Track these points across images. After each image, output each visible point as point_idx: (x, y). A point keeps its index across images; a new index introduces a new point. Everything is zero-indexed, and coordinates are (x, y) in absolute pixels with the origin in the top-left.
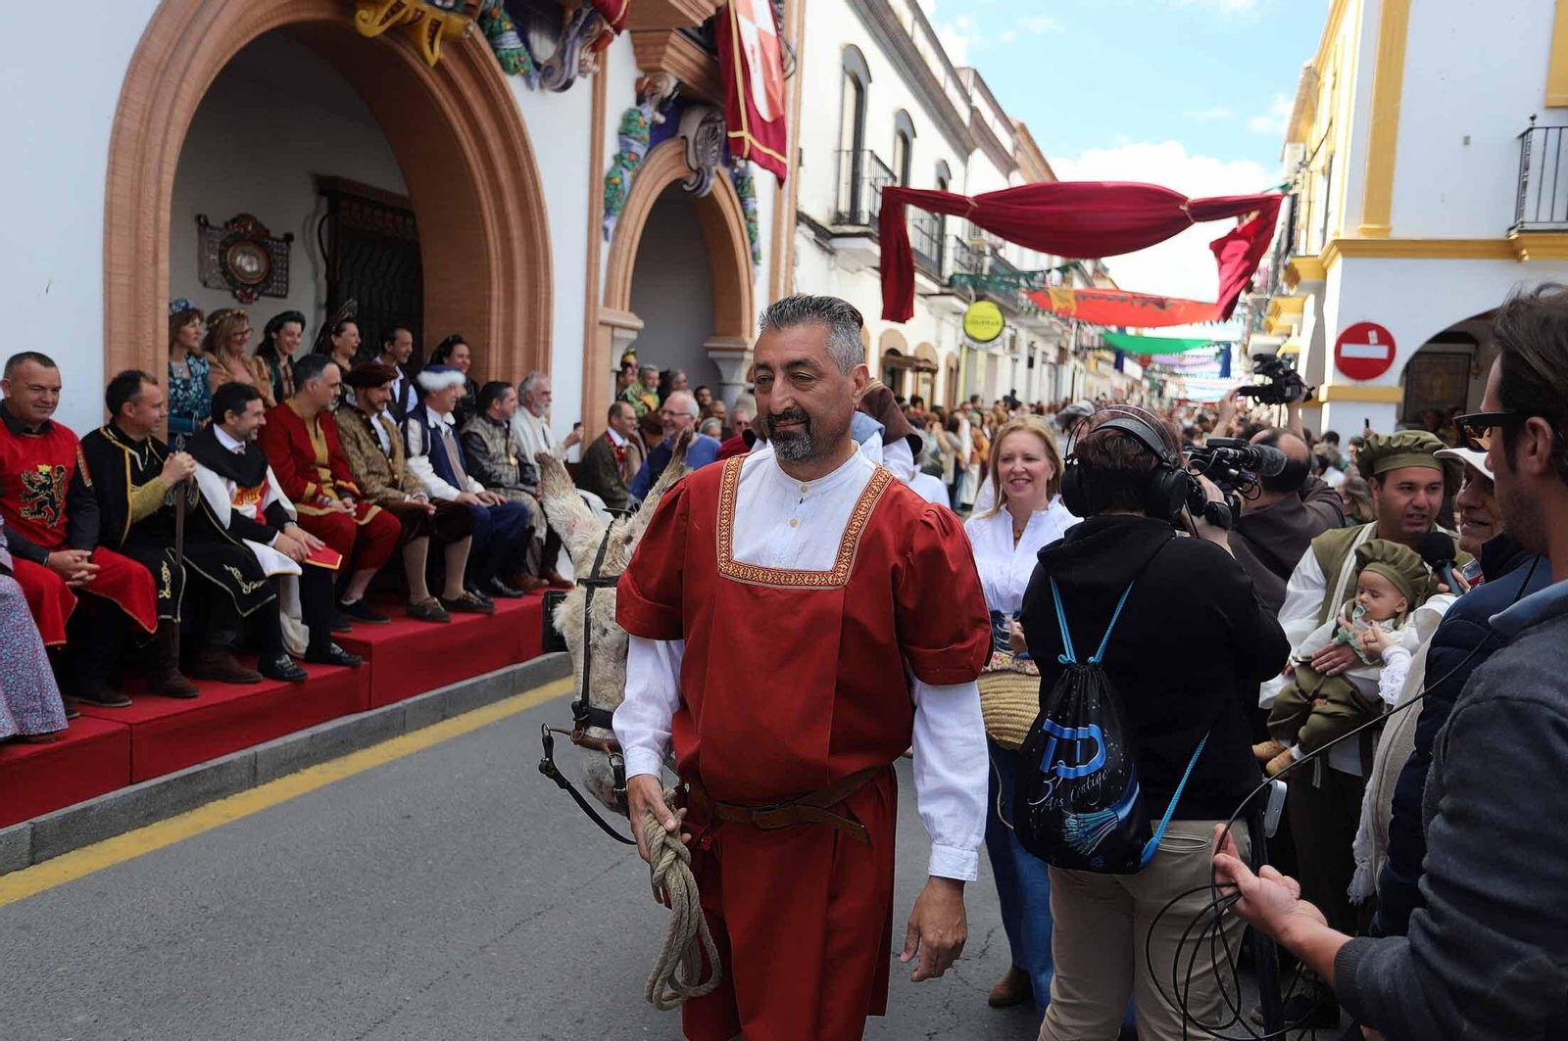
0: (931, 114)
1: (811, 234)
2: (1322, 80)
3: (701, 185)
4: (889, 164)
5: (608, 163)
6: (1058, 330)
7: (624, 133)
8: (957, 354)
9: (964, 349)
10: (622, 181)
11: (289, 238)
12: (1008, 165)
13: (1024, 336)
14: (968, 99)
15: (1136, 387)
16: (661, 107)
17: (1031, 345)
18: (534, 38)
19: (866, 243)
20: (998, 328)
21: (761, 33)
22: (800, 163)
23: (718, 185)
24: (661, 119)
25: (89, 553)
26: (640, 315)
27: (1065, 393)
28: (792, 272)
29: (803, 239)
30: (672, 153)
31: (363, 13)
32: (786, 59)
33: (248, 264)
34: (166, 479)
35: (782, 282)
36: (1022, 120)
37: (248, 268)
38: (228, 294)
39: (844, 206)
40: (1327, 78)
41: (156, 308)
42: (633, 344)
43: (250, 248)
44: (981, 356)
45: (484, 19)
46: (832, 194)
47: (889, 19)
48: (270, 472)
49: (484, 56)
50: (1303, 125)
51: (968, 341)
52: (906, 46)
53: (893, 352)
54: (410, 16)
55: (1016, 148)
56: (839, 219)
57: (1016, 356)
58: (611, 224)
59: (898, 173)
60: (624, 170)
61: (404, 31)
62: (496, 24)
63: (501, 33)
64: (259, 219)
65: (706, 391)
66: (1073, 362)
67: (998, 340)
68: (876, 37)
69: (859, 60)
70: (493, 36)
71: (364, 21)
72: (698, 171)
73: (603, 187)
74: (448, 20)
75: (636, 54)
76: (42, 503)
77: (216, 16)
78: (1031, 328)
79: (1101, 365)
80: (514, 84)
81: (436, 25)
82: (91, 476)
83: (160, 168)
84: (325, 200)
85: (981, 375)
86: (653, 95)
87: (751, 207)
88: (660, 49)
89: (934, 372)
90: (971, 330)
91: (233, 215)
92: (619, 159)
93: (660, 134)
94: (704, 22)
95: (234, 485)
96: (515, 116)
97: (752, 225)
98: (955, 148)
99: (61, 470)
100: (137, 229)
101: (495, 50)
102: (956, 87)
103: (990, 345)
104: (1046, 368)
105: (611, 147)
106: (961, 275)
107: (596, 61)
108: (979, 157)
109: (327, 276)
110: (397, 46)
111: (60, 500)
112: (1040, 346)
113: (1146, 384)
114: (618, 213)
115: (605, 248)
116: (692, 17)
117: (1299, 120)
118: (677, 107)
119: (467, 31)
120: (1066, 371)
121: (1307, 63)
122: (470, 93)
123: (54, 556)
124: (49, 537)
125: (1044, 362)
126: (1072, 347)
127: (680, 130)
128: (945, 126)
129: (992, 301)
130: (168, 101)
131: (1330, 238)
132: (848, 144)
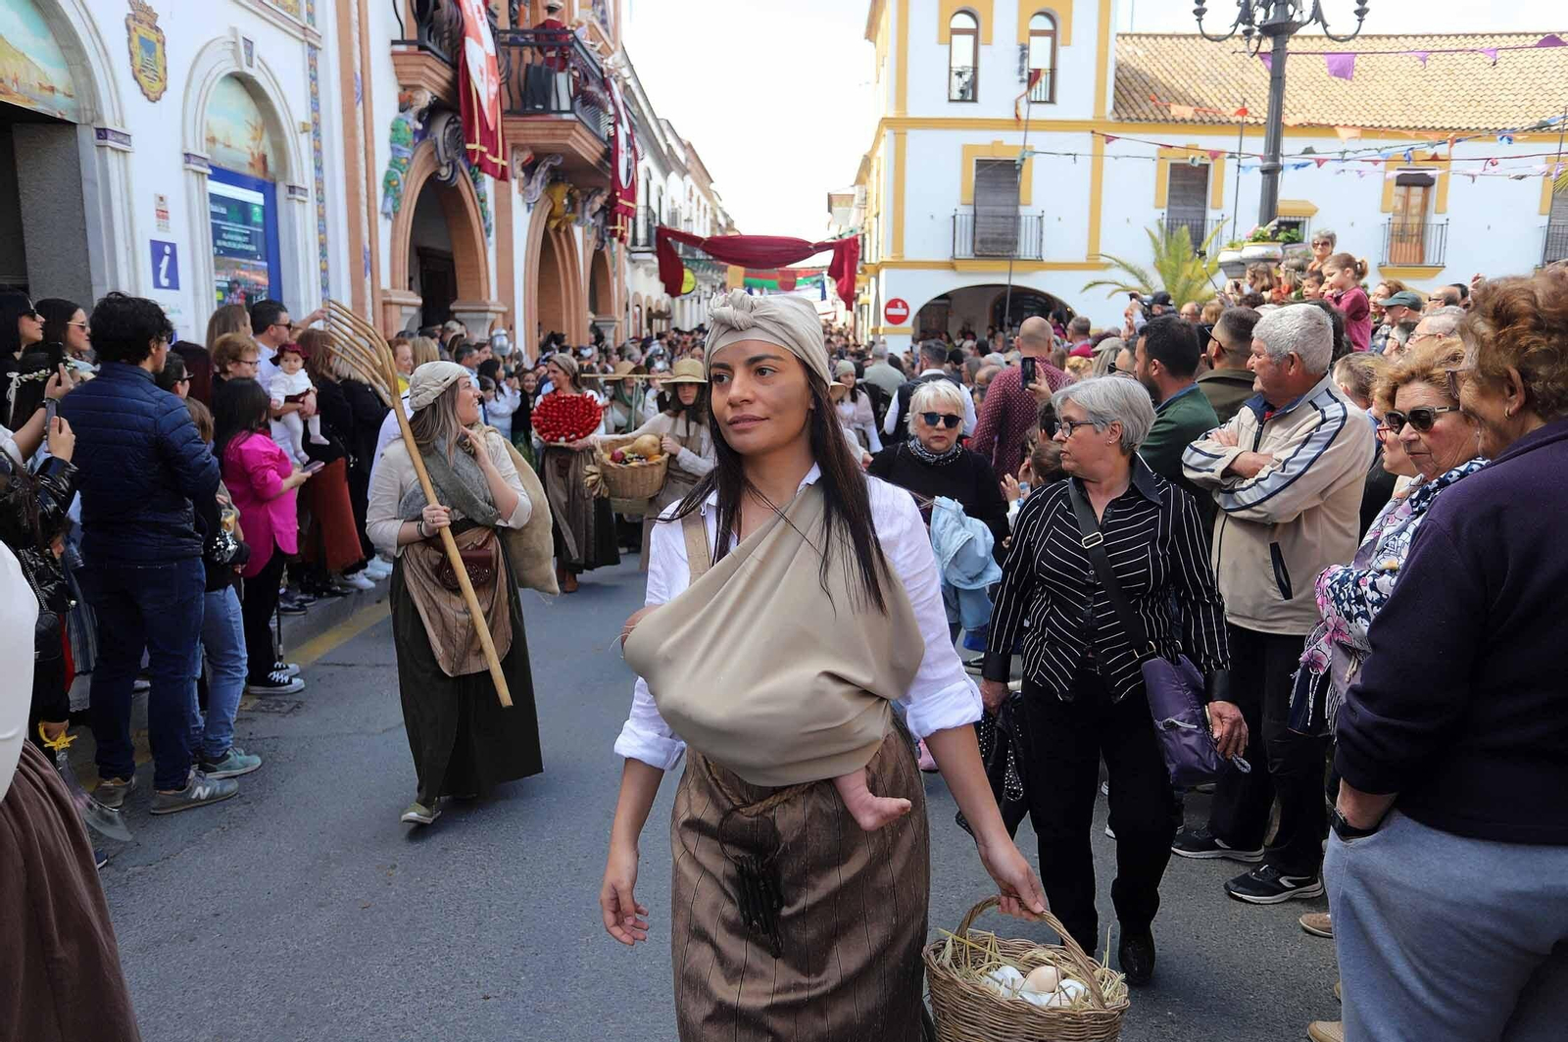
1: (627, 254)
2: (872, 165)
3: (602, 247)
14: (666, 140)
19: (649, 256)
20: (693, 285)
24: (592, 221)
28: (624, 278)
40: (874, 163)
53: (650, 309)
67: (694, 293)
97: (613, 260)
98: (662, 174)
103: (688, 295)
121: (865, 154)
131: (879, 258)
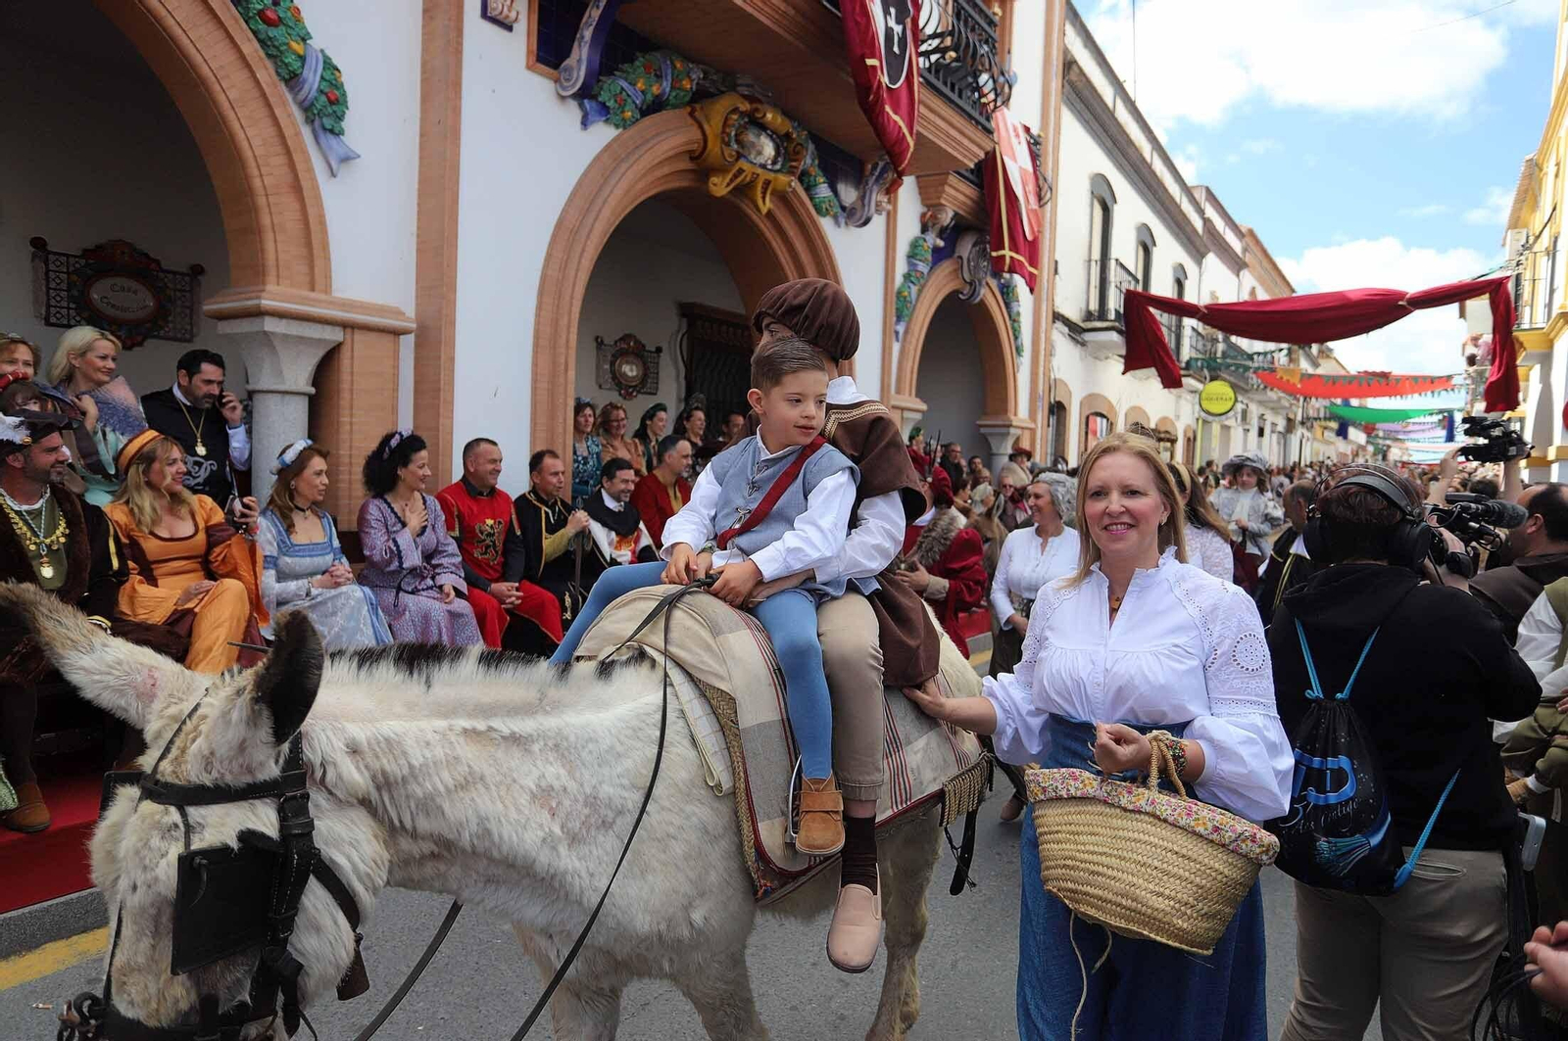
0: (1168, 227)
1: (1066, 330)
2: (1545, 170)
3: (974, 293)
4: (1132, 269)
5: (899, 280)
6: (1287, 404)
7: (911, 256)
8: (1194, 426)
9: (1200, 422)
10: (910, 293)
11: (659, 350)
12: (1237, 265)
13: (1255, 410)
14: (1201, 212)
15: (1360, 453)
16: (940, 235)
17: (1262, 417)
18: (841, 188)
19: (1114, 336)
20: (1230, 404)
21: (1022, 171)
22: (1056, 272)
23: (988, 294)
24: (941, 243)
25: (517, 584)
26: (925, 401)
27: (1294, 458)
28: (1050, 362)
29: (1059, 336)
30: (951, 269)
31: (714, 179)
32: (1043, 189)
33: (630, 370)
34: (569, 531)
35: (1041, 369)
36: (1251, 226)
37: (630, 374)
38: (617, 393)
39: (1094, 306)
40: (1549, 169)
41: (566, 405)
42: (919, 422)
43: (631, 359)
44: (1216, 428)
45: (803, 177)
46: (1085, 297)
47: (1131, 151)
48: (642, 525)
49: (802, 203)
50: (1524, 213)
51: (1203, 414)
52: (1145, 171)
54: (748, 179)
55: (1245, 250)
56: (1089, 316)
57: (1247, 427)
58: (901, 328)
59: (1140, 276)
60: (911, 285)
61: (744, 190)
62: (812, 179)
63: (816, 185)
64: (638, 337)
65: (978, 460)
66: (1300, 431)
67: (1231, 413)
68: (1120, 167)
69: (1106, 187)
70: (808, 189)
71: (715, 185)
72: (971, 284)
73: (895, 299)
74: (776, 179)
75: (920, 194)
76: (488, 547)
77: (611, 192)
78: (1261, 403)
79: (1326, 433)
80: (826, 224)
81: (767, 183)
82: (521, 527)
83: (571, 304)
84: (685, 320)
85: (1215, 443)
86: (934, 225)
87: (1015, 310)
88: (940, 188)
89: (1173, 441)
90: (1205, 405)
91: (621, 336)
92: (907, 277)
93: (938, 255)
94: (976, 165)
95: (613, 534)
96: (827, 248)
97: (1016, 325)
98: (1190, 253)
99: (500, 523)
100: (555, 348)
101: (811, 199)
102: (1190, 201)
103: (1224, 417)
104: (1275, 437)
105: (901, 267)
106: (1197, 359)
107: (889, 202)
108: (1212, 260)
109: (686, 378)
110: (738, 201)
111: (499, 545)
112: (1270, 417)
113: (1371, 448)
114: (906, 319)
115: (896, 347)
116: (966, 161)
117: (1521, 209)
118: (953, 233)
119: (790, 186)
120: (1294, 439)
121: (1528, 157)
122: (792, 231)
123: (494, 586)
124: (491, 571)
125: (1273, 432)
126: (1299, 418)
127: (957, 250)
128: (1182, 236)
129: (1225, 380)
130: (577, 255)
131: (1556, 311)
132: (1096, 255)
